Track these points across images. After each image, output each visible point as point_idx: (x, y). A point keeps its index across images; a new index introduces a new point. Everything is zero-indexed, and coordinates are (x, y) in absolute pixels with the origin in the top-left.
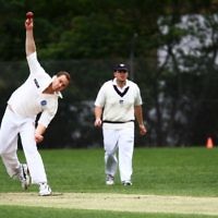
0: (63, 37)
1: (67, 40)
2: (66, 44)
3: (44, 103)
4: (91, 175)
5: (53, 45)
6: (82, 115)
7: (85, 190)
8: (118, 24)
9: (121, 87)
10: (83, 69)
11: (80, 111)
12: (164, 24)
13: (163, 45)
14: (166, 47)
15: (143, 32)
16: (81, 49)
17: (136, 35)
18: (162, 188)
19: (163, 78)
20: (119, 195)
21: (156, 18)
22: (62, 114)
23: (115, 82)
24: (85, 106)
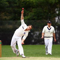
0: (29, 14)
1: (30, 15)
2: (30, 16)
3: (25, 33)
4: (37, 52)
5: (26, 16)
6: (35, 35)
7: (35, 56)
8: (45, 10)
9: (49, 27)
10: (35, 23)
11: (34, 34)
12: (57, 10)
13: (57, 16)
14: (58, 17)
15: (51, 13)
16: (34, 17)
17: (49, 14)
18: (57, 56)
19: (57, 25)
20: (45, 58)
21: (55, 9)
22: (29, 35)
23: (47, 26)
24: (35, 33)
